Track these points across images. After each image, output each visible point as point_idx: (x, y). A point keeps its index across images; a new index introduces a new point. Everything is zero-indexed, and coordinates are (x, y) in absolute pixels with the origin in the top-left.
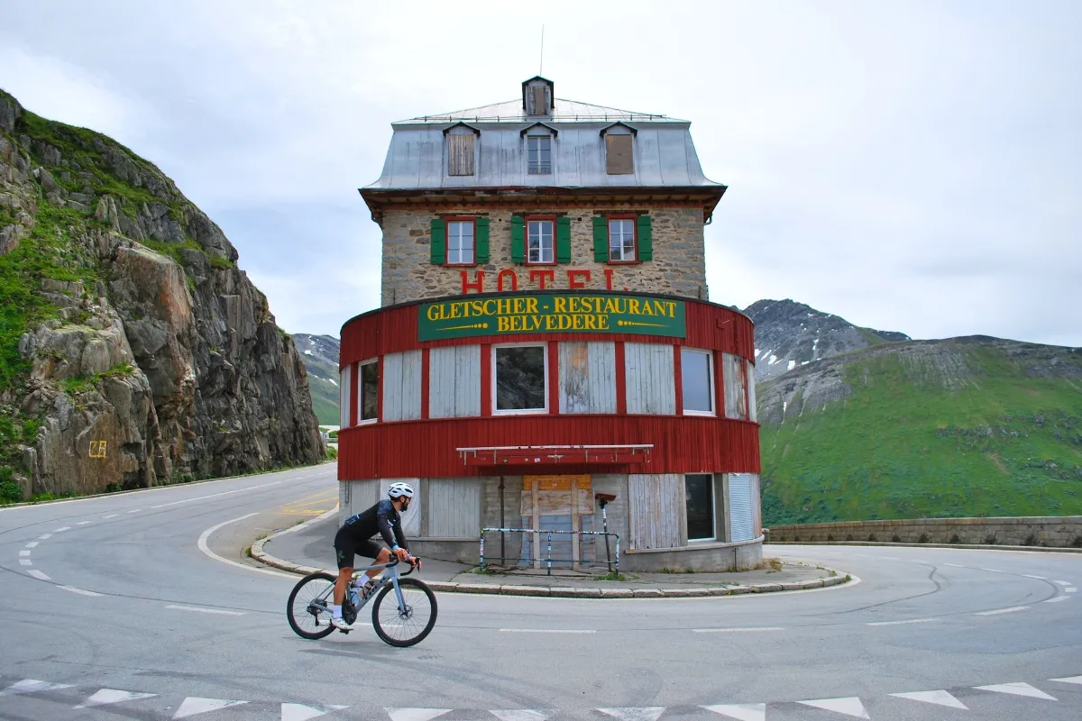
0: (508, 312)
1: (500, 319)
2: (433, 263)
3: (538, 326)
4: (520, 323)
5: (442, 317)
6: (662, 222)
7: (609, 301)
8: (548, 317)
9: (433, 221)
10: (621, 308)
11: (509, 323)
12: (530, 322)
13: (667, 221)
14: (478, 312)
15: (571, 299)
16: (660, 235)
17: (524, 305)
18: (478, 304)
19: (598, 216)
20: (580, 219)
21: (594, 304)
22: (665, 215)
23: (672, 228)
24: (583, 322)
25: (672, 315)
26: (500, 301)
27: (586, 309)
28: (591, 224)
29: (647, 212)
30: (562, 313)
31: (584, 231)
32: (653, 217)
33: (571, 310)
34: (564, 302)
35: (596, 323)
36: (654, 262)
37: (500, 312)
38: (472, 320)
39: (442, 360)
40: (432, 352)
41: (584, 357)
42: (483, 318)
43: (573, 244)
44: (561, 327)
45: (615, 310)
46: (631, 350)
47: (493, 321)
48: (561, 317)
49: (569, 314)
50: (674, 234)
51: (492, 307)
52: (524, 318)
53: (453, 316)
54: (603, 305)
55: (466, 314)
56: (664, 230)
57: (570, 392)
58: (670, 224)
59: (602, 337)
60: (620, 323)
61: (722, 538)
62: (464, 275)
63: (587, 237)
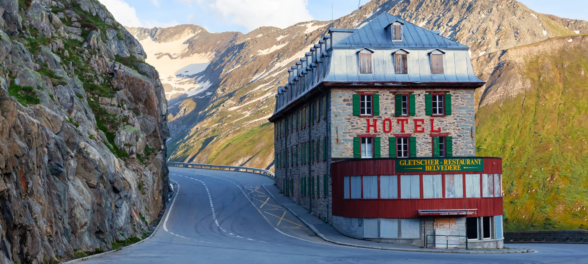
0: (429, 164)
1: (426, 166)
2: (354, 115)
3: (439, 169)
4: (433, 168)
5: (405, 165)
6: (455, 97)
7: (461, 161)
8: (442, 166)
9: (353, 95)
10: (465, 163)
11: (429, 168)
12: (436, 168)
13: (458, 96)
14: (419, 164)
15: (449, 160)
16: (455, 102)
17: (434, 162)
18: (418, 161)
19: (427, 94)
20: (419, 95)
21: (456, 162)
22: (457, 93)
23: (460, 99)
24: (453, 168)
25: (480, 164)
26: (426, 160)
27: (454, 163)
28: (424, 97)
29: (449, 92)
30: (446, 165)
31: (421, 101)
32: (452, 94)
33: (449, 164)
34: (447, 161)
35: (457, 168)
36: (452, 115)
37: (426, 164)
38: (416, 166)
39: (404, 179)
40: (401, 176)
41: (453, 179)
42: (420, 166)
43: (416, 107)
44: (446, 170)
45: (463, 163)
46: (467, 176)
47: (424, 167)
48: (446, 166)
49: (449, 165)
50: (461, 102)
51: (423, 162)
52: (434, 166)
53: (409, 164)
54: (459, 162)
55: (414, 164)
56: (457, 100)
57: (448, 191)
58: (459, 98)
59: (458, 172)
60: (464, 168)
61: (493, 238)
62: (368, 121)
63: (423, 103)
